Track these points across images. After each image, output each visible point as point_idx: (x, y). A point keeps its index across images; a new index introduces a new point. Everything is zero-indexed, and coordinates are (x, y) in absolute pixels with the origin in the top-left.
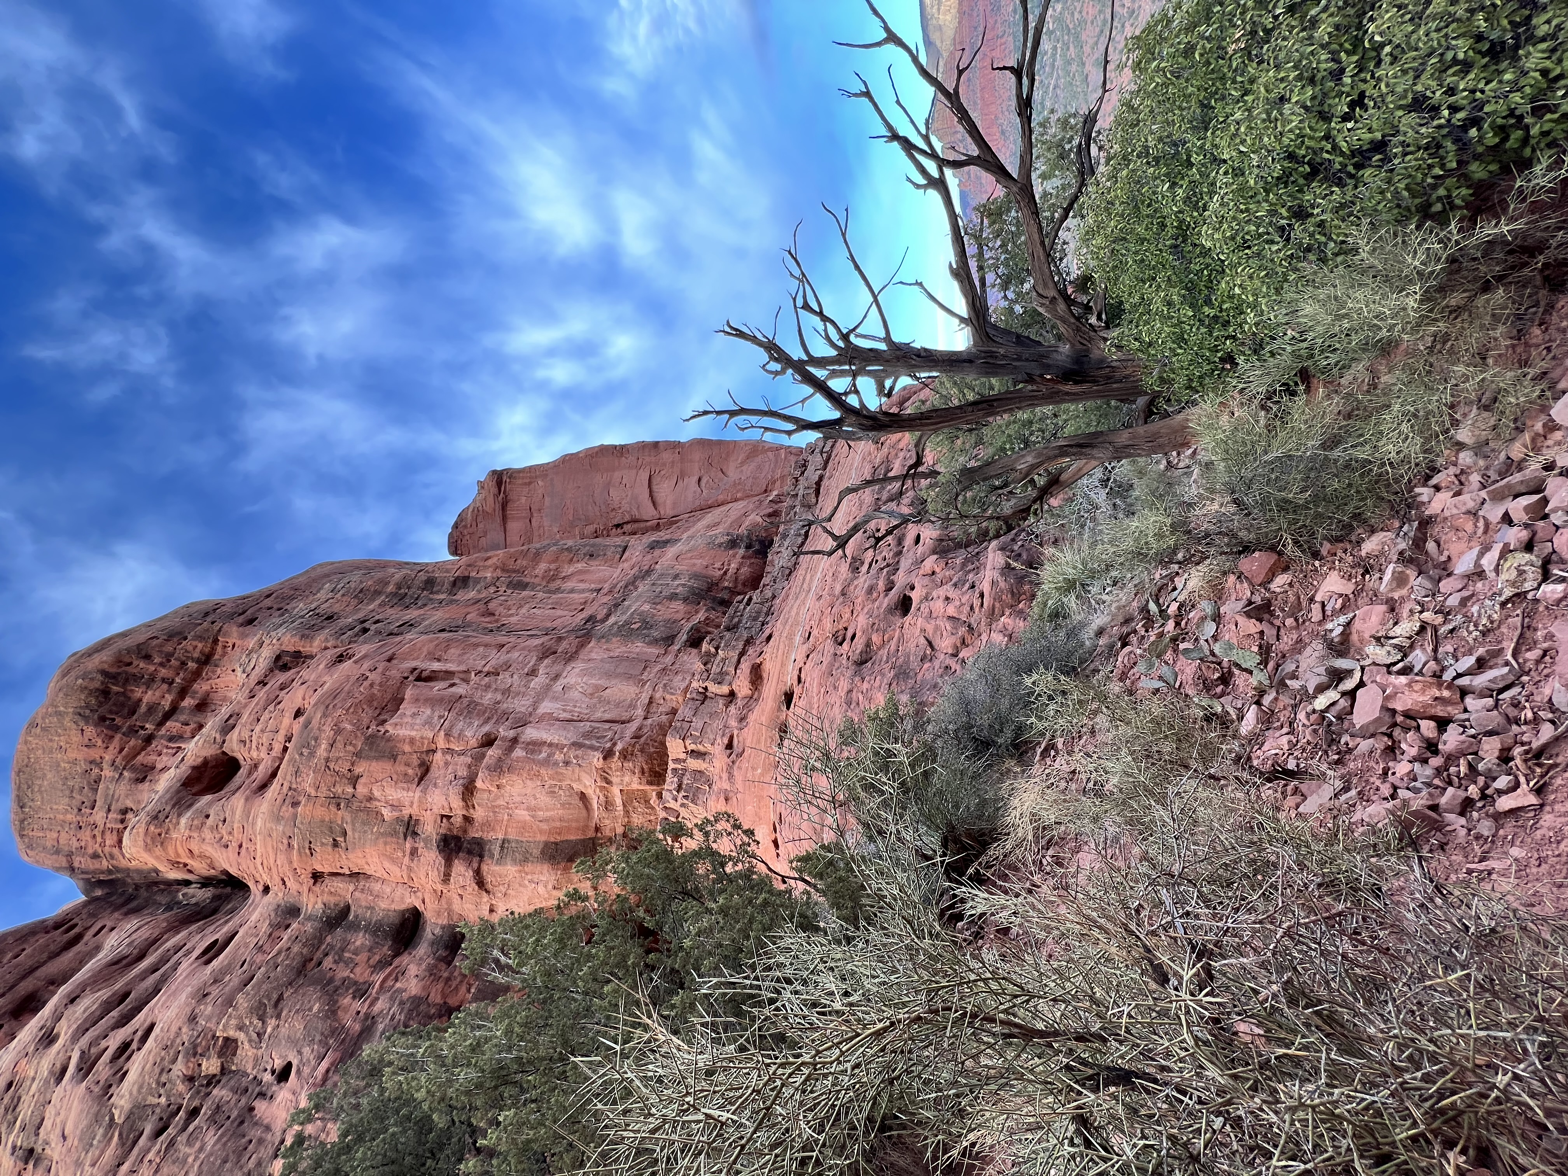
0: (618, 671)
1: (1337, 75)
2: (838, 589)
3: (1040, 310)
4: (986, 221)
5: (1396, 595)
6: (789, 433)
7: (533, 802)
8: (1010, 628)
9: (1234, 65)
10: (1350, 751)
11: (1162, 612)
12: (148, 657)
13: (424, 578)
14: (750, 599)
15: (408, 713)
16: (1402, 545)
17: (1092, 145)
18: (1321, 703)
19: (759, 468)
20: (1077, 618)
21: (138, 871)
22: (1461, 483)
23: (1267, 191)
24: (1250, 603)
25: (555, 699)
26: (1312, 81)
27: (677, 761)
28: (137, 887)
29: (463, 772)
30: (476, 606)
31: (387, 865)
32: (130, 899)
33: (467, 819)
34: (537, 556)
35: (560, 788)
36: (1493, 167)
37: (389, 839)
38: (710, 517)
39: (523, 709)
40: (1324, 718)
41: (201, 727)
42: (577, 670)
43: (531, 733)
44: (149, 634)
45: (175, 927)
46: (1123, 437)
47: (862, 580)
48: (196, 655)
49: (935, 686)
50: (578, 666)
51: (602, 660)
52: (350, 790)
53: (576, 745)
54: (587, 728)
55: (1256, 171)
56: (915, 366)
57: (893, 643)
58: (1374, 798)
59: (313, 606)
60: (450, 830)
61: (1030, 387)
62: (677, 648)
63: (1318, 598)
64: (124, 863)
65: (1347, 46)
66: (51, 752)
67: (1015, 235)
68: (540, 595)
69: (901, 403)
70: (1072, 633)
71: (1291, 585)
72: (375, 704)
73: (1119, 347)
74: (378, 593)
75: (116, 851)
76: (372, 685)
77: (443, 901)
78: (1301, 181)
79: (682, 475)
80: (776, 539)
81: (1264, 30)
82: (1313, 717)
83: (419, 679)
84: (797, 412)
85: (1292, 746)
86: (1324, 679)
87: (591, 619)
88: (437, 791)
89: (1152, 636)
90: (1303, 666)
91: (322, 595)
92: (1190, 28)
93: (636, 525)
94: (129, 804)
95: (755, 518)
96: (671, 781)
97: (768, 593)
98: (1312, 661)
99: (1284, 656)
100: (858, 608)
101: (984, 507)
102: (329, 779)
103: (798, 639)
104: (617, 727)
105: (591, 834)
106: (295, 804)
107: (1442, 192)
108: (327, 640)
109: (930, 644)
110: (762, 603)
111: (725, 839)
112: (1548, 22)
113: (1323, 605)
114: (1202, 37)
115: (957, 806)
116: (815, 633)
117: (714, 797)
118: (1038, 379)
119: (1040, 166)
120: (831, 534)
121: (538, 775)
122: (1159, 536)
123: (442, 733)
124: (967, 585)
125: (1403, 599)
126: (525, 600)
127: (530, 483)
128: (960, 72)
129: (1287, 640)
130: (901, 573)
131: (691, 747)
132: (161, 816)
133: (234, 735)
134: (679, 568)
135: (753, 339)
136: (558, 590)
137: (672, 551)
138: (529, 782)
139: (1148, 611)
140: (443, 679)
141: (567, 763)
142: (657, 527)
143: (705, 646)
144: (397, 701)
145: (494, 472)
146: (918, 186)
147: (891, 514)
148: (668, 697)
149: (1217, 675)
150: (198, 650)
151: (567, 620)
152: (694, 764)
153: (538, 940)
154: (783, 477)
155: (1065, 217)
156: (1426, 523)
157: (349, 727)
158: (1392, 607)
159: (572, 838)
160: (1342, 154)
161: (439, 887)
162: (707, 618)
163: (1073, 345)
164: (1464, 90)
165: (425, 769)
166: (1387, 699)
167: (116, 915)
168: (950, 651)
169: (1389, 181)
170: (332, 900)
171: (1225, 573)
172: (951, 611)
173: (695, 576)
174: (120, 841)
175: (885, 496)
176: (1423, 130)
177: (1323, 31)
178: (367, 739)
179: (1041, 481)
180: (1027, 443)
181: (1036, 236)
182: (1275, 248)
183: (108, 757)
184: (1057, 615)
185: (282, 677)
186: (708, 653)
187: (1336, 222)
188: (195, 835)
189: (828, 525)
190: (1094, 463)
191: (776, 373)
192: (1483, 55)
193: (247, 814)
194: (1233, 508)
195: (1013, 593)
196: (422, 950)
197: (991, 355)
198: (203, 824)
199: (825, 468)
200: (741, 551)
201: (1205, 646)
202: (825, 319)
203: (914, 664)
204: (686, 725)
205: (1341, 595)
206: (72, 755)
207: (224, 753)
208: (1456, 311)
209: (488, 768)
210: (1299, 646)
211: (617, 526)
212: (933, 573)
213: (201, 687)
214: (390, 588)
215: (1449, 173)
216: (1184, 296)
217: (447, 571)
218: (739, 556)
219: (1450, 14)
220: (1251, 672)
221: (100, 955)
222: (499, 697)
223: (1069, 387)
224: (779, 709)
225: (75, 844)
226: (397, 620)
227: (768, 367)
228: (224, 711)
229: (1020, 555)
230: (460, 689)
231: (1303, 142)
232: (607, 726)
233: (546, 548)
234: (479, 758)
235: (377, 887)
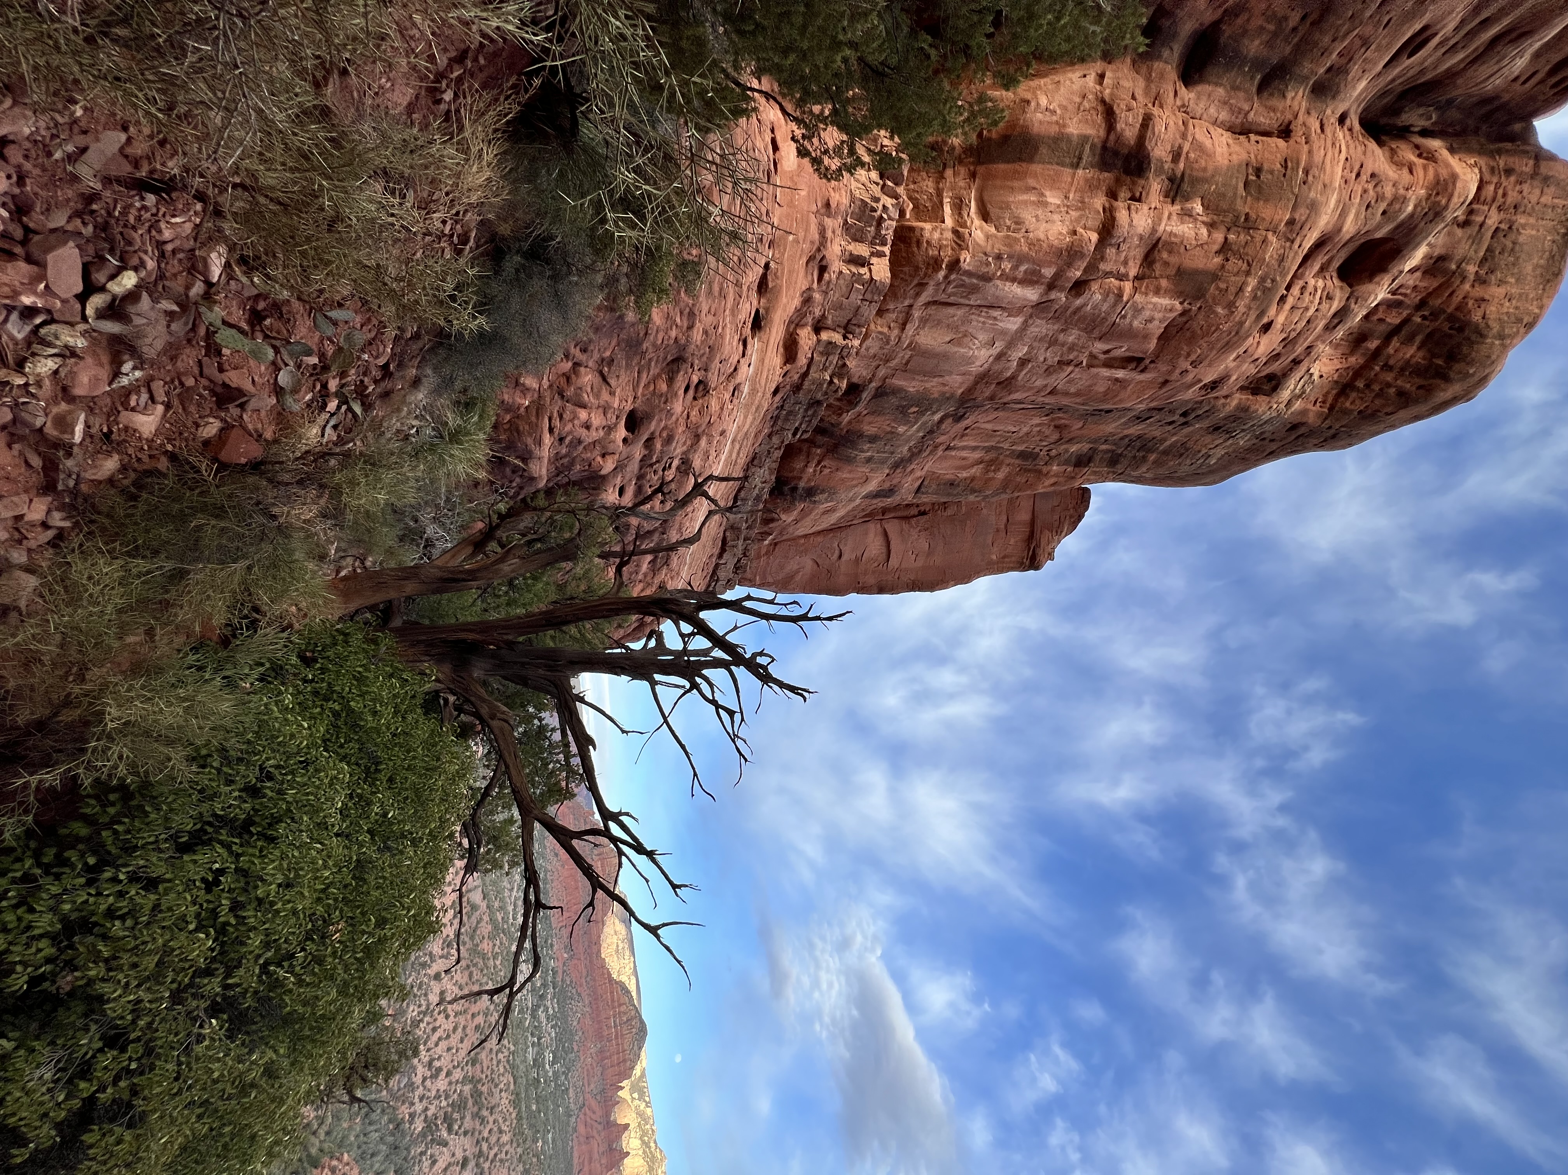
0: (936, 361)
1: (236, 907)
2: (703, 442)
3: (505, 709)
4: (564, 784)
5: (64, 406)
6: (749, 598)
7: (1040, 212)
8: (518, 393)
9: (337, 913)
10: (77, 214)
11: (344, 401)
12: (1401, 393)
13: (1119, 466)
14: (794, 434)
15: (1156, 323)
16: (69, 463)
17: (467, 846)
18: (129, 280)
19: (782, 567)
20: (443, 401)
21: (1470, 151)
22: (17, 529)
23: (289, 810)
24: (242, 406)
25: (1003, 332)
26: (260, 901)
27: (881, 255)
28: (1476, 131)
29: (1110, 252)
30: (1072, 435)
31: (1208, 143)
32: (1486, 117)
33: (1112, 195)
34: (1005, 485)
35: (1009, 228)
36: (63, 831)
37: (1201, 174)
38: (833, 518)
39: (1039, 321)
40: (121, 259)
41: (1366, 317)
42: (978, 363)
43: (1032, 294)
44: (1393, 417)
45: (1452, 75)
46: (410, 588)
47: (679, 451)
48: (1354, 395)
49: (597, 330)
50: (975, 368)
51: (951, 373)
52: (1232, 237)
53: (987, 278)
54: (973, 297)
55: (303, 828)
56: (627, 659)
57: (644, 379)
58: (27, 145)
59: (1230, 441)
60: (1134, 183)
61: (510, 637)
62: (873, 384)
63: (160, 408)
64: (1482, 162)
65: (231, 929)
66: (1520, 295)
67: (536, 772)
68: (1006, 446)
69: (642, 625)
70: (446, 383)
71: (197, 425)
72: (1188, 334)
73: (423, 673)
74: (1166, 452)
75: (1487, 177)
76: (1189, 355)
77: (1154, 91)
78: (257, 819)
79: (857, 561)
80: (766, 496)
81: (313, 940)
82: (135, 261)
83: (1140, 360)
84: (743, 618)
85: (154, 226)
86: (131, 309)
87: (958, 419)
88: (1140, 230)
89: (352, 375)
90: (161, 327)
91: (1220, 452)
92: (381, 941)
93: (905, 513)
94: (1459, 232)
95: (787, 518)
96: (889, 229)
97: (776, 440)
98: (151, 332)
99: (189, 341)
100: (682, 421)
101: (552, 521)
102: (1250, 250)
103: (746, 389)
104: (942, 297)
105: (981, 169)
106: (1291, 222)
107: (112, 810)
108: (1224, 405)
109: (604, 379)
110: (782, 429)
111: (831, 144)
112: (39, 950)
113: (152, 398)
114: (371, 935)
115: (561, 174)
116: (727, 396)
117: (842, 208)
118: (502, 645)
119: (515, 829)
120: (708, 497)
121: (1031, 244)
122: (353, 483)
123: (1125, 298)
124: (567, 441)
125: (55, 401)
126: (1022, 440)
127: (1004, 557)
128: (591, 904)
129: (189, 359)
130: (638, 456)
131: (863, 270)
132: (1431, 215)
133: (1336, 305)
134: (865, 469)
135: (782, 685)
136: (988, 450)
137: (872, 486)
138: (1042, 236)
139: (363, 404)
140: (1115, 359)
141: (999, 257)
142: (884, 511)
143: (844, 385)
144: (1164, 337)
145: (1037, 568)
146: (627, 814)
147: (647, 517)
148: (885, 330)
149: (268, 322)
150: (1351, 399)
151: (982, 418)
152: (862, 250)
153: (1058, 19)
154: (759, 557)
155: (488, 788)
156: (48, 487)
157: (1219, 310)
158: (65, 392)
159: (1002, 166)
160: (221, 843)
161: (1156, 111)
162: (840, 415)
163: (471, 676)
164: (108, 896)
165: (1149, 259)
166: (42, 277)
167: (1506, 97)
168: (582, 369)
169: (167, 819)
170: (1275, 102)
171: (276, 441)
172: (583, 415)
173: (849, 460)
174: (1479, 189)
175: (656, 537)
176: (142, 862)
177: (256, 941)
178: (1203, 296)
179: (493, 546)
180: (510, 584)
181: (513, 772)
182: (272, 762)
183: (1467, 286)
184: (466, 405)
185: (1275, 367)
186: (841, 377)
187: (214, 784)
188: (1402, 191)
189: (713, 507)
190: (438, 563)
191: (761, 654)
192: (96, 924)
193: (1343, 215)
194: (275, 510)
195: (518, 431)
196: (1187, 28)
197: (551, 668)
198: (1390, 204)
199: (717, 566)
200: (802, 484)
201: (286, 357)
202: (714, 702)
203: (620, 356)
204: (868, 296)
205: (133, 410)
206: (1501, 291)
207: (1350, 286)
208: (67, 703)
209: (1082, 256)
210: (172, 351)
211: (923, 513)
212: (603, 456)
213: (1355, 360)
214: (1152, 457)
215: (108, 826)
216: (362, 720)
217: (1095, 473)
218: (805, 479)
219: (137, 955)
220: (224, 322)
221: (1537, 45)
222: (1061, 337)
223: (471, 636)
224: (767, 310)
225: (1526, 187)
226: (1151, 424)
227: (770, 660)
228: (1340, 333)
229: (514, 472)
230: (1099, 347)
231: (261, 851)
232: (952, 299)
233: (996, 494)
234: (1091, 268)
235: (1224, 116)
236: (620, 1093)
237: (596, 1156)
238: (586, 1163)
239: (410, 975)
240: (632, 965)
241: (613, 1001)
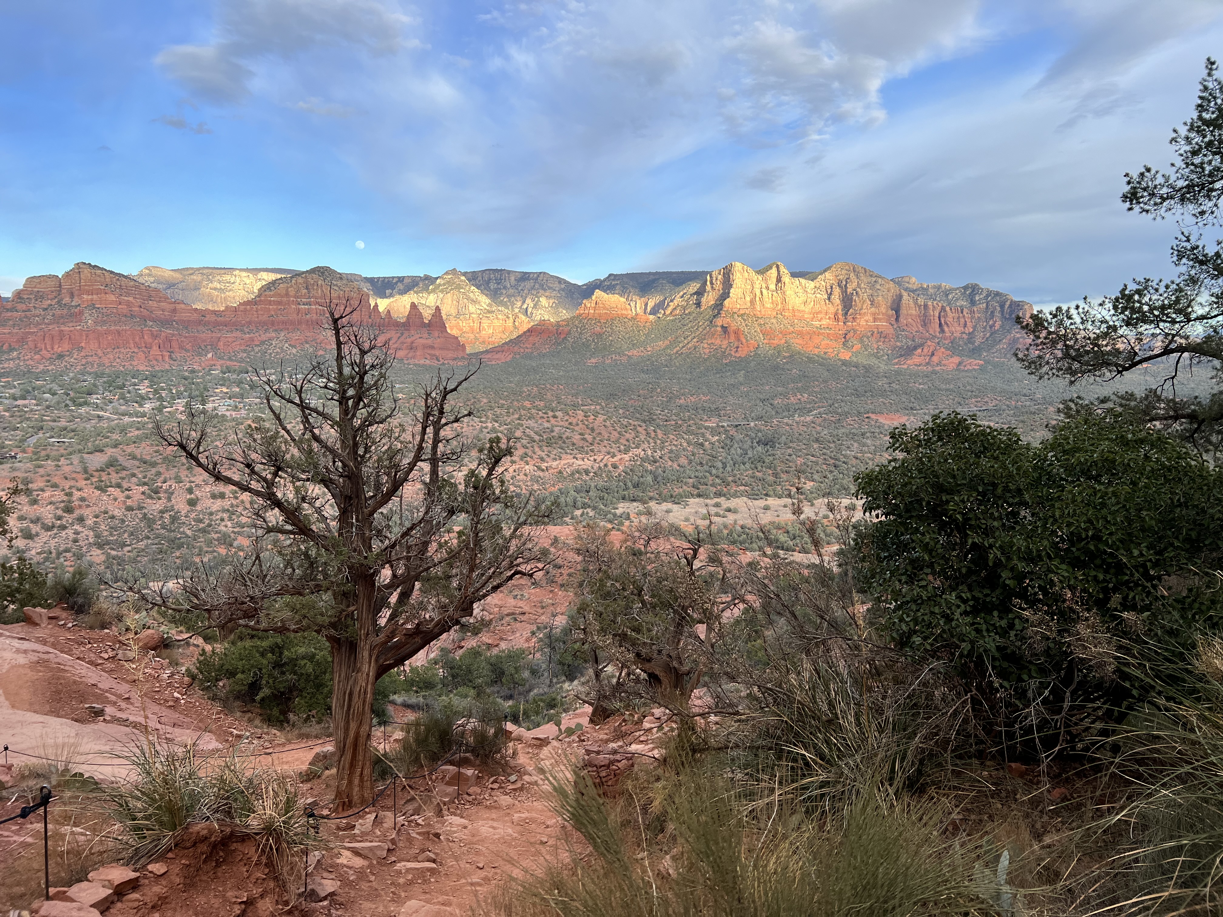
236: (381, 309)
237: (429, 342)
238: (433, 352)
239: (184, 533)
240: (244, 274)
241: (279, 303)
